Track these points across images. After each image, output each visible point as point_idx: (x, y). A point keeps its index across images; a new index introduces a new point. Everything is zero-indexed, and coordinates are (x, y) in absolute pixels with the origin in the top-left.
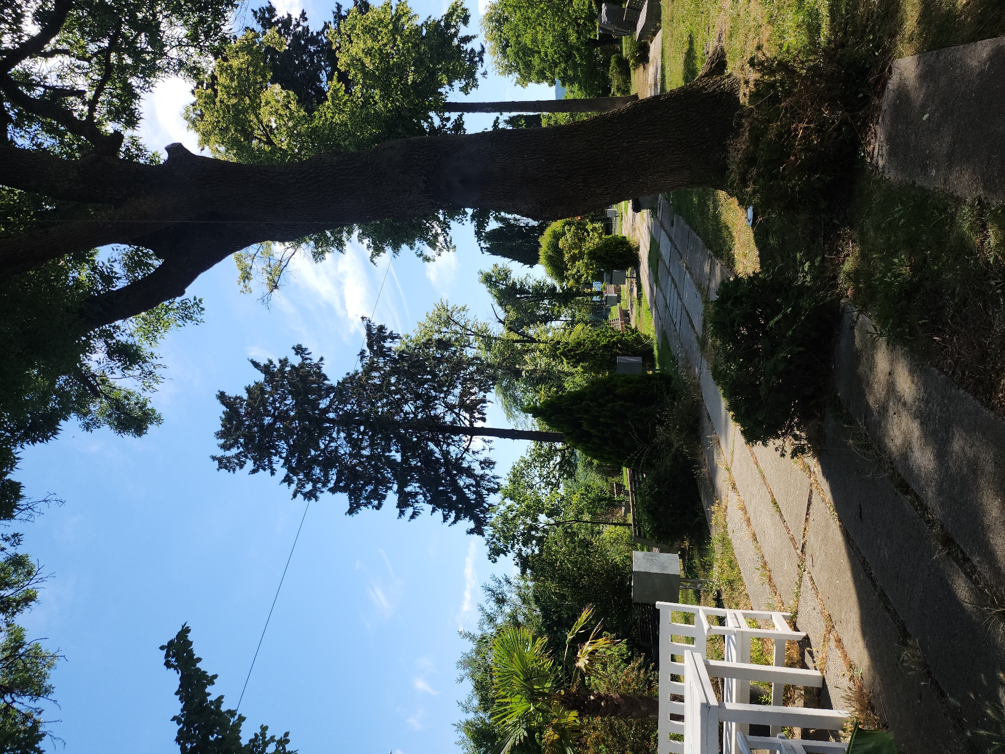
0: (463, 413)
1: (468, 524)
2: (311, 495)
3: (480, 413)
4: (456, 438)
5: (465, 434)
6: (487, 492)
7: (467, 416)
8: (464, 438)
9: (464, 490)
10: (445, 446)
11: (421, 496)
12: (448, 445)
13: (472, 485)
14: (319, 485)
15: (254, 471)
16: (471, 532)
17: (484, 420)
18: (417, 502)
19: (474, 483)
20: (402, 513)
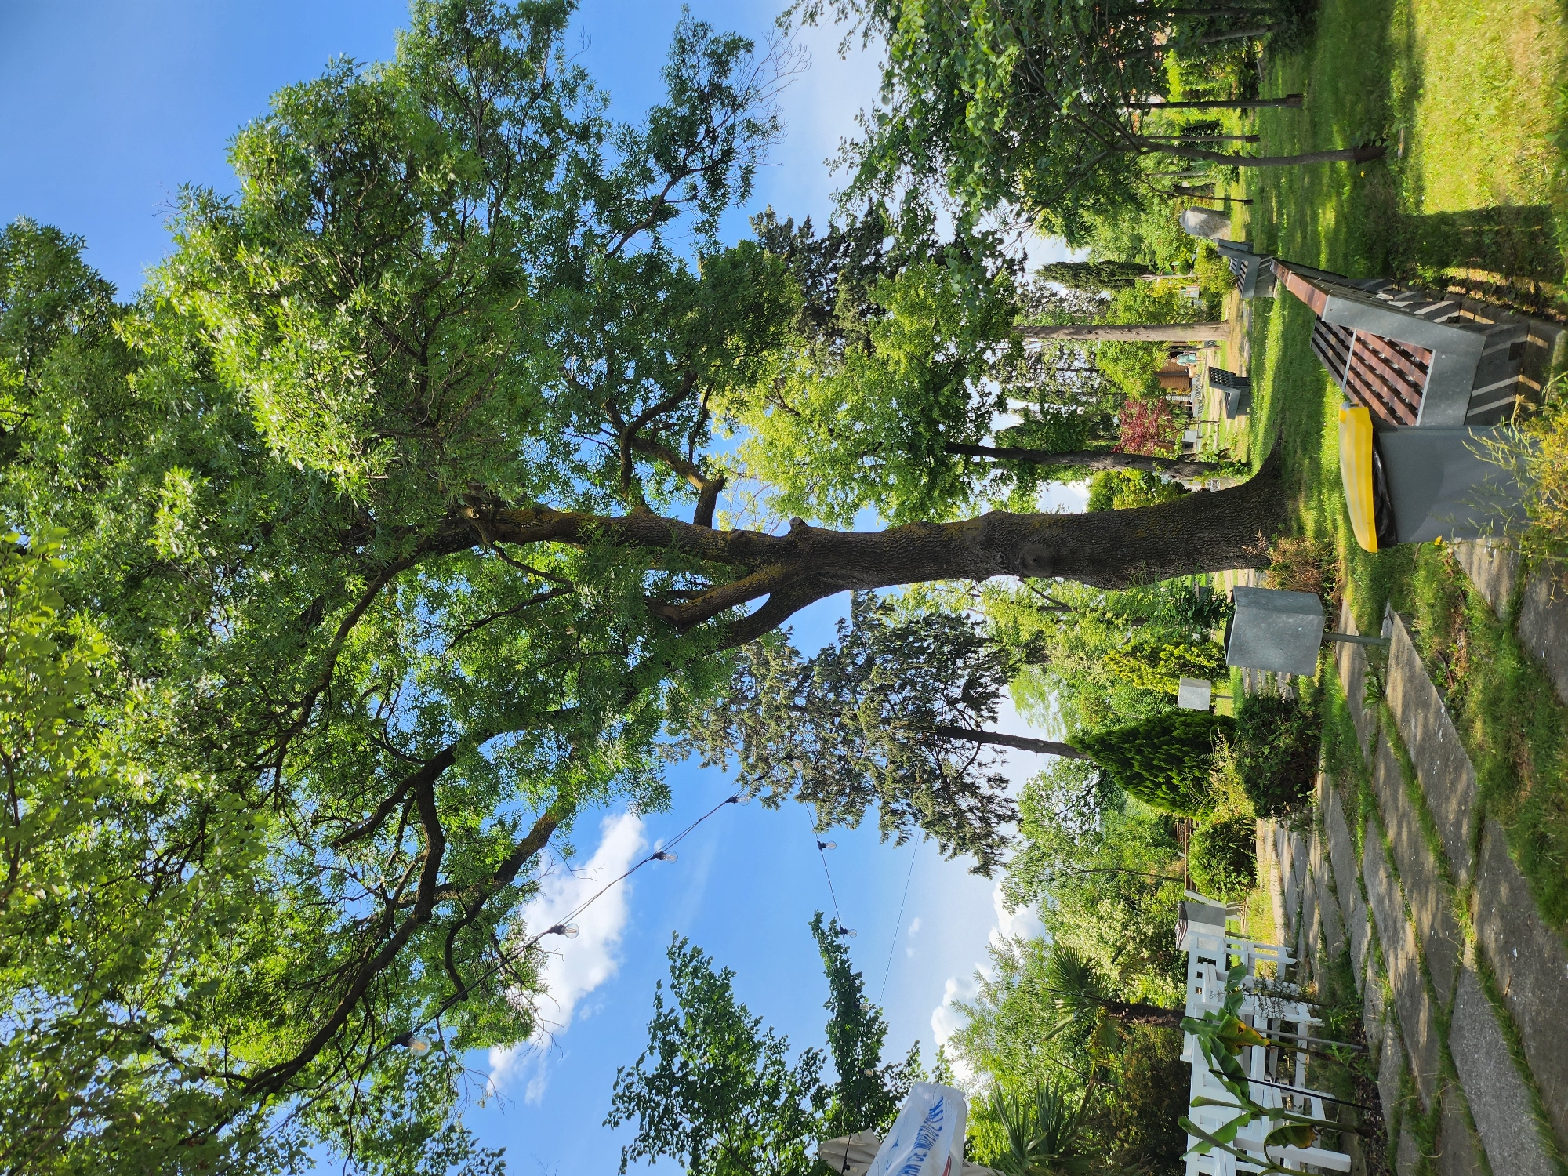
0: (970, 712)
1: (971, 859)
2: (771, 801)
3: (990, 710)
4: (958, 743)
5: (970, 740)
7: (973, 714)
8: (968, 745)
9: (967, 814)
10: (942, 753)
11: (910, 817)
12: (947, 751)
13: (976, 808)
14: (781, 790)
16: (976, 871)
17: (995, 720)
18: (905, 823)
19: (979, 805)
20: (885, 835)
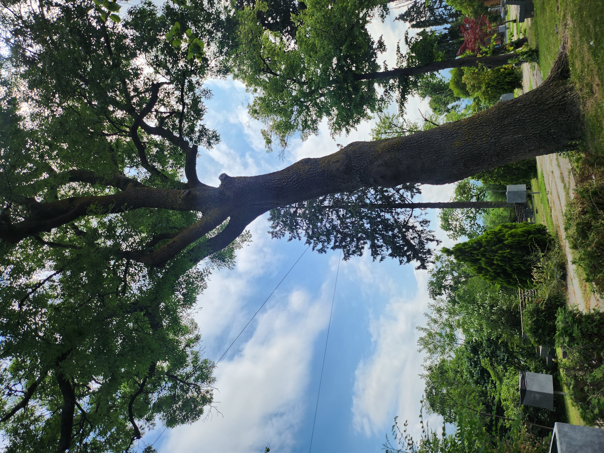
1: (416, 263)
2: (322, 250)
3: (417, 189)
4: (403, 209)
5: (409, 207)
6: (426, 241)
7: (409, 194)
8: (408, 209)
9: (412, 241)
10: (396, 215)
12: (398, 214)
13: (416, 237)
14: (326, 244)
15: (290, 240)
16: (419, 268)
17: (420, 193)
18: (383, 251)
19: (417, 235)
20: (375, 258)
